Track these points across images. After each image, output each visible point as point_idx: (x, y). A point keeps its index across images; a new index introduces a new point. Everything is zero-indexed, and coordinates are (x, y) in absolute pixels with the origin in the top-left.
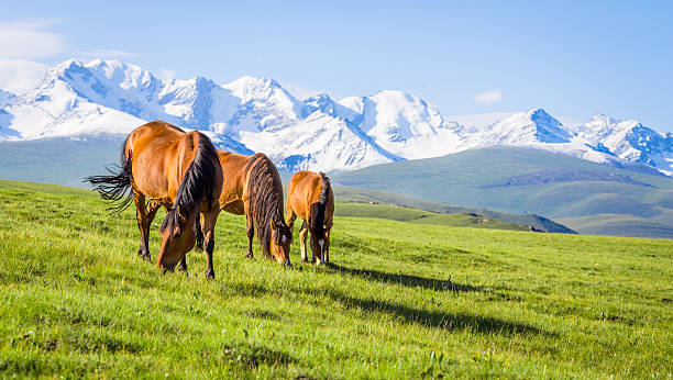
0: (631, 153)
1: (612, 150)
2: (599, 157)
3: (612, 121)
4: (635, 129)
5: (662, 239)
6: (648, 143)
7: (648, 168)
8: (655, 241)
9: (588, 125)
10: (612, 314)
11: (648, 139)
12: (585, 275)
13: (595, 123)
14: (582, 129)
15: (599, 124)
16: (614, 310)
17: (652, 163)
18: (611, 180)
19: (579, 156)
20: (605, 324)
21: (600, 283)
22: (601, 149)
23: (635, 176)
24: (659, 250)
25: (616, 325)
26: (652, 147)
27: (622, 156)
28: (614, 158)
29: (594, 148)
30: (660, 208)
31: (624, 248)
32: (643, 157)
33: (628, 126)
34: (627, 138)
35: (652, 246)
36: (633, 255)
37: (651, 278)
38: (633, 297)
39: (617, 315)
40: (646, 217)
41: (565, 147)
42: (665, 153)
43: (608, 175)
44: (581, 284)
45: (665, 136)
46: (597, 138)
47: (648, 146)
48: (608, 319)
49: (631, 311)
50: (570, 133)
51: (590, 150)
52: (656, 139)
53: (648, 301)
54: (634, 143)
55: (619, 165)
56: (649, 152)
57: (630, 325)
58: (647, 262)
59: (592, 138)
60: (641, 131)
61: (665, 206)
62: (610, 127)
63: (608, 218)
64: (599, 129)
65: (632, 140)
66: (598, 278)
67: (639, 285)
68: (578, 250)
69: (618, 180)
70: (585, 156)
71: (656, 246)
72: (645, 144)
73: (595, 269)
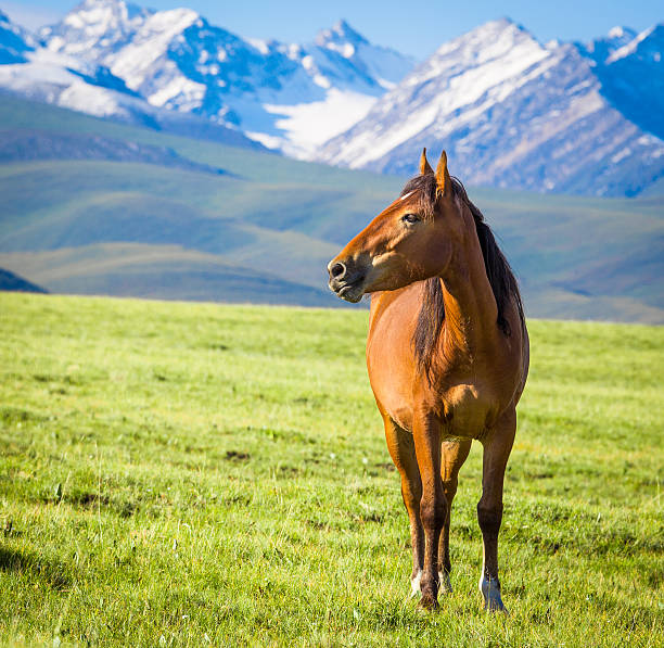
0: (179, 92)
1: (133, 83)
2: (98, 101)
3: (134, 11)
4: (190, 32)
5: (248, 307)
6: (224, 67)
7: (222, 128)
8: (230, 311)
9: (74, 20)
10: (84, 489)
11: (222, 56)
12: (39, 393)
13: (92, 16)
14: (59, 29)
15: (99, 18)
16: (88, 478)
17: (233, 117)
18: (129, 159)
19: (50, 98)
20: (62, 514)
21: (74, 414)
22: (104, 79)
23: (189, 148)
24: (239, 333)
25: (89, 516)
26: (233, 76)
27: (157, 100)
28: (138, 103)
29: (88, 79)
30: (253, 229)
31: (151, 327)
32: (211, 101)
33: (172, 23)
34: (170, 54)
35: (221, 322)
36: (173, 346)
37: (206, 402)
38: (153, 448)
39: (95, 491)
40: (215, 250)
41: (15, 75)
42: (265, 92)
43: (125, 147)
44: (25, 417)
45: (264, 50)
46: (95, 54)
47: (222, 75)
48: (74, 501)
49: (131, 483)
50: (30, 41)
51: (79, 86)
52: (243, 58)
53: (186, 458)
54: (187, 67)
55: (149, 121)
56: (225, 90)
57: (126, 515)
58: (202, 363)
59: (81, 54)
60: (203, 36)
61: (261, 224)
62: (129, 25)
63: (123, 253)
64: (101, 29)
65: (182, 58)
66: (73, 401)
67: (171, 419)
68: (37, 334)
69: (148, 160)
70: (65, 99)
71: (234, 323)
72: (214, 70)
73: (68, 380)
